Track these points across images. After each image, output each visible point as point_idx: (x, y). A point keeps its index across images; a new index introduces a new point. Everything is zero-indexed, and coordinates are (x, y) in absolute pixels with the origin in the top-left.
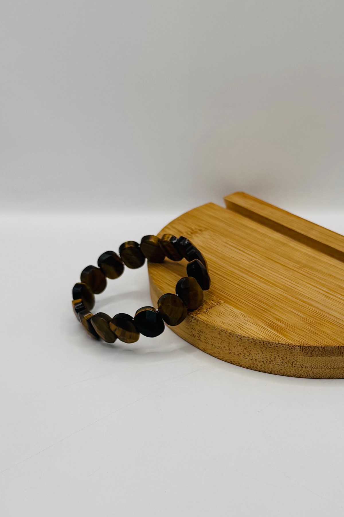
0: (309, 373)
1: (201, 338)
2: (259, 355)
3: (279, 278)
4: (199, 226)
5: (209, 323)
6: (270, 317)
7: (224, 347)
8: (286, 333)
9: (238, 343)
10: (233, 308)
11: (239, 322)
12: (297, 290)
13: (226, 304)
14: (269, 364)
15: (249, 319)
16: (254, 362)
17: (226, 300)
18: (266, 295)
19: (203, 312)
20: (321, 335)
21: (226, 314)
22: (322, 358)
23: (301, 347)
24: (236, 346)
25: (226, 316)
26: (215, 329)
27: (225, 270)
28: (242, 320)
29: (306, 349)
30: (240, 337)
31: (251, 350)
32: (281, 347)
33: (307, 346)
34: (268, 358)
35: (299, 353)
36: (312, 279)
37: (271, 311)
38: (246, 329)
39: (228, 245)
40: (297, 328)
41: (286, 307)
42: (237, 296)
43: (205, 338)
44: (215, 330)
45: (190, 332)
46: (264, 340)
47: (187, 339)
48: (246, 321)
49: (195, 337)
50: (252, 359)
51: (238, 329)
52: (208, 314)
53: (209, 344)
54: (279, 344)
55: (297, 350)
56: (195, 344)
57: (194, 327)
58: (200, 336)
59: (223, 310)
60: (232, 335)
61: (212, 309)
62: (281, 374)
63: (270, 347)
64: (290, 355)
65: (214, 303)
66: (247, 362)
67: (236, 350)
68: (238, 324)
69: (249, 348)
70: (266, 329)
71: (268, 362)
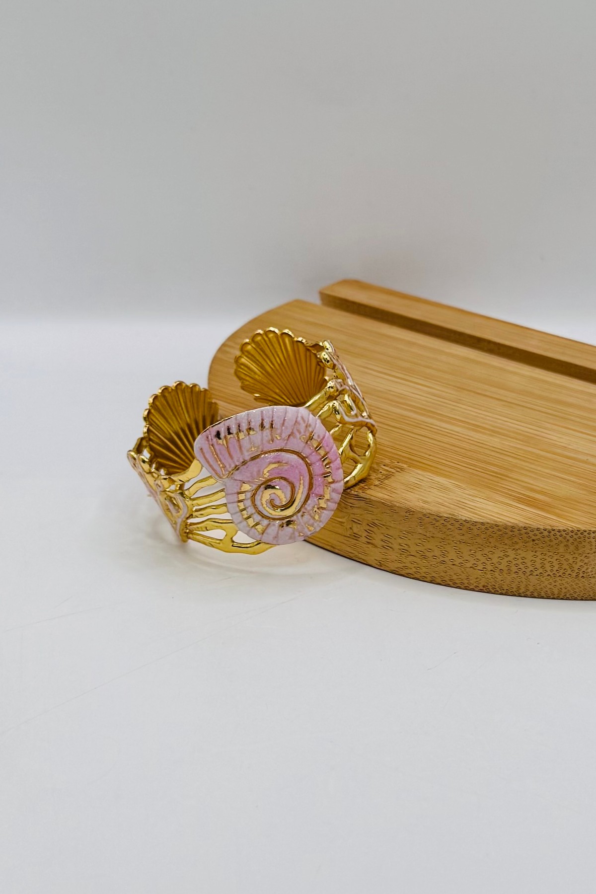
2: (510, 558)
3: (499, 421)
5: (397, 504)
7: (430, 550)
8: (560, 512)
9: (463, 537)
11: (458, 499)
12: (546, 440)
13: (416, 470)
14: (529, 577)
15: (473, 491)
16: (497, 576)
17: (411, 463)
18: (488, 450)
19: (376, 486)
21: (423, 487)
24: (458, 545)
25: (425, 490)
26: (412, 513)
28: (461, 495)
30: (468, 525)
31: (492, 550)
32: (558, 536)
42: (429, 455)
43: (384, 538)
44: (410, 516)
45: (346, 529)
46: (521, 525)
47: (338, 548)
48: (470, 497)
49: (359, 539)
50: (491, 571)
51: (461, 510)
52: (386, 489)
53: (394, 550)
54: (554, 530)
55: (589, 540)
56: (357, 554)
57: (358, 518)
58: (373, 535)
59: (412, 480)
60: (450, 523)
61: (390, 480)
62: (552, 597)
63: (533, 540)
64: (574, 553)
65: (390, 470)
66: (479, 577)
67: (459, 555)
68: (456, 501)
69: (488, 546)
70: (518, 508)
71: (528, 571)
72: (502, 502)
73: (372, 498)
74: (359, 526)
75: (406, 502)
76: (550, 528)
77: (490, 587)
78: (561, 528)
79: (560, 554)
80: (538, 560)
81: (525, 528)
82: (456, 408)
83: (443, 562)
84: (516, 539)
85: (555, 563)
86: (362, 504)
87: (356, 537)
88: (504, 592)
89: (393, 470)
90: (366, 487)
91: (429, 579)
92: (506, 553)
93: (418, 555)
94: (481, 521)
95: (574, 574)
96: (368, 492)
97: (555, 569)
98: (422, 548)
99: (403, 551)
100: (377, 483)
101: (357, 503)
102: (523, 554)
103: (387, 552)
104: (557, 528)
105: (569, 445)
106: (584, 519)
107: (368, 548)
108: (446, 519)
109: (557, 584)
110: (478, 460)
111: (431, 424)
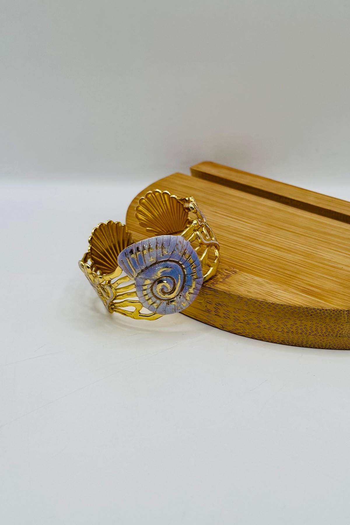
1: (219, 313)
2: (297, 325)
5: (233, 293)
6: (300, 283)
7: (251, 320)
8: (326, 298)
9: (270, 313)
10: (252, 275)
12: (319, 256)
13: (243, 273)
14: (308, 336)
16: (290, 335)
17: (241, 269)
19: (220, 282)
21: (248, 283)
24: (268, 317)
28: (270, 288)
30: (273, 306)
31: (287, 320)
32: (325, 313)
34: (309, 329)
35: (346, 319)
42: (252, 264)
43: (225, 312)
44: (240, 300)
45: (203, 307)
46: (304, 306)
47: (199, 317)
48: (275, 289)
49: (211, 313)
50: (287, 332)
51: (269, 297)
52: (227, 284)
53: (230, 319)
54: (323, 309)
55: (344, 315)
56: (210, 321)
57: (210, 300)
58: (219, 310)
59: (242, 279)
60: (263, 304)
61: (229, 279)
62: (322, 348)
63: (311, 315)
64: (335, 323)
65: (229, 272)
66: (280, 336)
67: (267, 323)
68: (267, 292)
69: (285, 318)
70: (302, 296)
71: (308, 333)
72: (292, 292)
73: (218, 289)
74: (210, 305)
75: (238, 292)
76: (321, 308)
77: (286, 342)
78: (327, 308)
80: (314, 327)
81: (307, 308)
82: (267, 237)
83: (258, 327)
84: (301, 315)
85: (324, 329)
86: (213, 292)
87: (209, 311)
88: (294, 344)
89: (230, 273)
90: (215, 283)
91: (251, 336)
92: (295, 322)
93: (244, 322)
94: (281, 304)
95: (335, 335)
96: (216, 285)
97: (324, 332)
98: (247, 319)
99: (236, 320)
100: (221, 280)
101: (210, 292)
102: (305, 323)
103: (227, 320)
104: (325, 308)
105: (332, 259)
106: (341, 303)
107: (216, 318)
108: (261, 302)
109: (324, 340)
110: (280, 267)
111: (252, 246)
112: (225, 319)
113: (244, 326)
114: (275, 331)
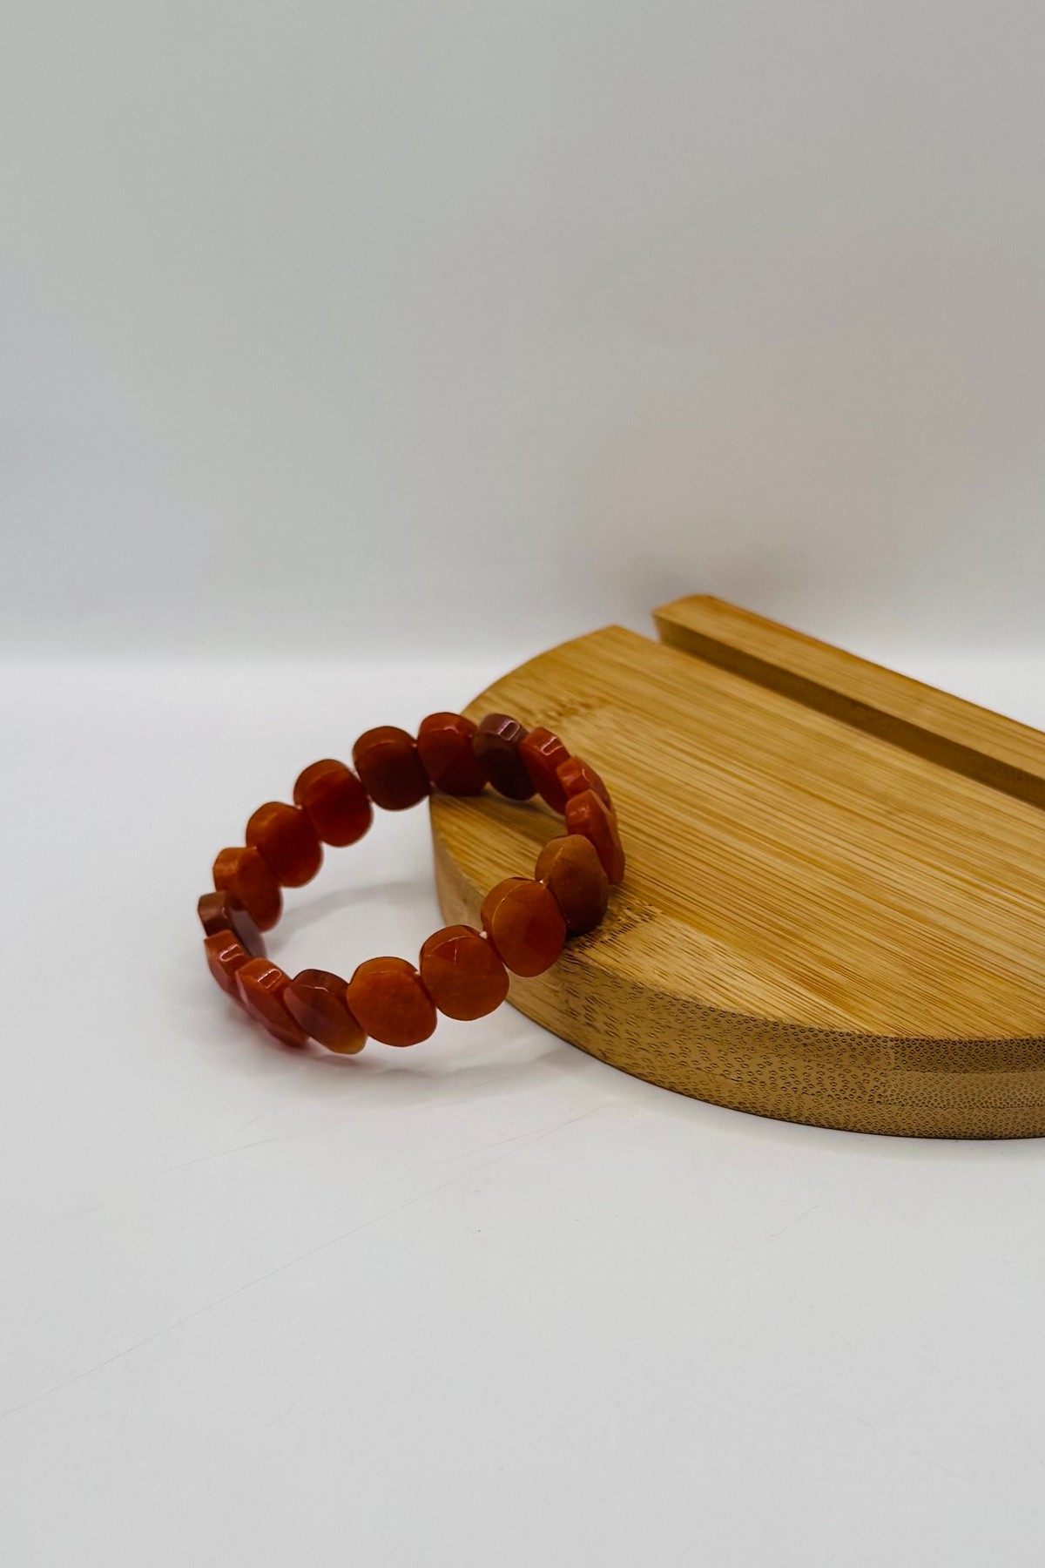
0: (922, 1123)
1: (595, 1020)
2: (774, 1067)
3: (825, 844)
4: (582, 694)
5: (622, 976)
6: (801, 954)
7: (666, 1045)
8: (853, 1003)
9: (708, 1032)
10: (689, 928)
11: (711, 971)
12: (882, 879)
13: (669, 919)
14: (802, 1096)
15: (741, 961)
16: (758, 1091)
17: (668, 907)
18: (789, 893)
19: (602, 942)
20: (960, 1007)
21: (672, 948)
22: (963, 1075)
23: (899, 1042)
24: (702, 1041)
25: (671, 954)
26: (640, 990)
27: (664, 821)
28: (720, 966)
29: (913, 1047)
30: (714, 1015)
31: (748, 1053)
32: (839, 1042)
33: (917, 1040)
34: (801, 1079)
35: (892, 1061)
36: (926, 845)
37: (805, 937)
38: (733, 990)
39: (668, 749)
40: (888, 989)
41: (853, 927)
42: (700, 895)
43: (609, 1021)
44: (638, 995)
46: (789, 1022)
48: (730, 969)
49: (577, 1018)
50: (749, 1082)
51: (710, 990)
52: (616, 949)
53: (620, 1039)
54: (834, 1033)
55: (883, 1051)
57: (573, 988)
58: (594, 1015)
60: (690, 1009)
62: (836, 1127)
63: (805, 1044)
64: (865, 1068)
65: (635, 917)
66: (733, 1089)
67: (703, 1055)
68: (709, 976)
69: (743, 1047)
70: (793, 991)
71: (800, 1087)
72: (774, 981)
73: (590, 962)
74: (577, 999)
75: (636, 972)
76: (827, 1028)
77: (748, 1106)
78: (845, 1031)
79: (844, 1068)
80: (813, 1073)
81: (792, 1027)
82: (772, 818)
83: (683, 1064)
84: (779, 1042)
85: (838, 1080)
86: (577, 969)
87: (573, 1014)
88: (768, 1114)
90: (588, 944)
91: (667, 1085)
92: (768, 1060)
93: (651, 1050)
94: (732, 1011)
95: (867, 1098)
96: (591, 952)
97: (839, 1087)
98: (656, 1041)
100: (606, 938)
101: (572, 968)
102: (792, 1063)
103: (613, 1040)
104: (839, 1030)
105: (913, 890)
107: (590, 1032)
108: (686, 1004)
109: (842, 1109)
112: (610, 1038)
113: (653, 1059)
114: (722, 1078)
